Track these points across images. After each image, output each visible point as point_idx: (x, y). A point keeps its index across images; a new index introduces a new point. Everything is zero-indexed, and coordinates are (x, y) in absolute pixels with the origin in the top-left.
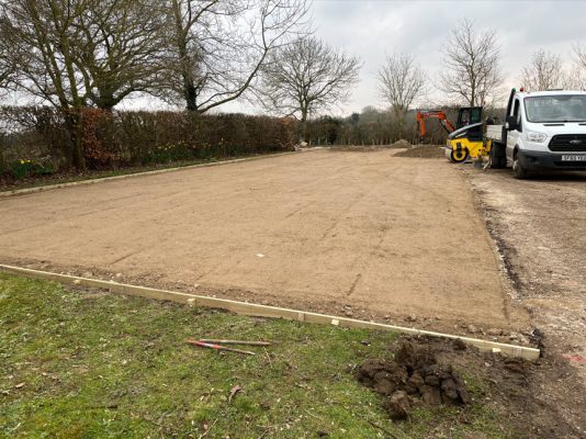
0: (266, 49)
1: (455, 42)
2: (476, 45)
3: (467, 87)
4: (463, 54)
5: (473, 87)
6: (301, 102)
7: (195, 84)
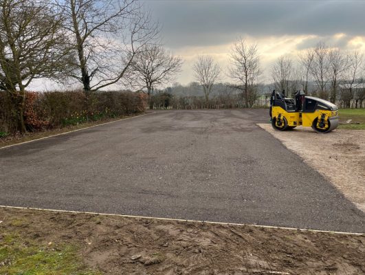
0: (134, 53)
1: (235, 50)
2: (247, 52)
3: (242, 75)
4: (239, 57)
5: (246, 75)
6: (147, 83)
7: (89, 74)
